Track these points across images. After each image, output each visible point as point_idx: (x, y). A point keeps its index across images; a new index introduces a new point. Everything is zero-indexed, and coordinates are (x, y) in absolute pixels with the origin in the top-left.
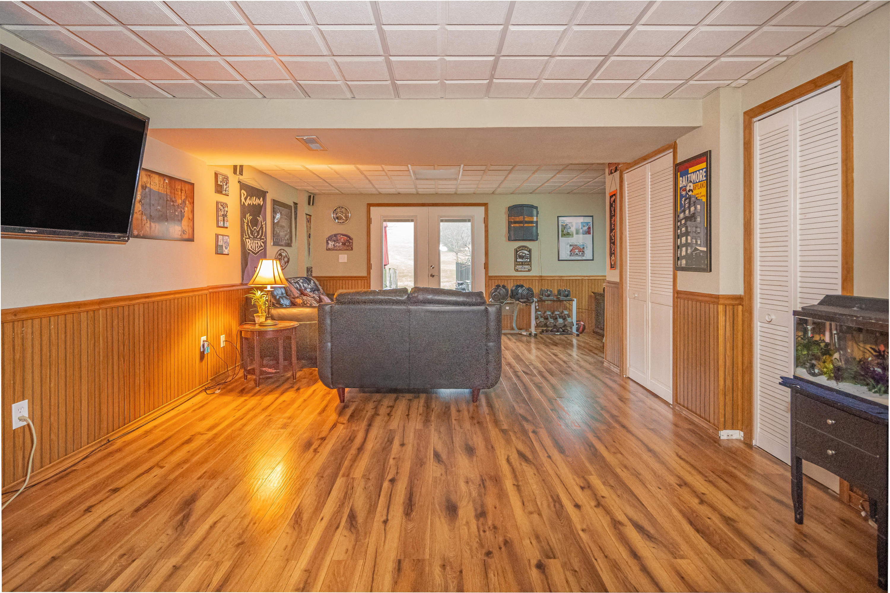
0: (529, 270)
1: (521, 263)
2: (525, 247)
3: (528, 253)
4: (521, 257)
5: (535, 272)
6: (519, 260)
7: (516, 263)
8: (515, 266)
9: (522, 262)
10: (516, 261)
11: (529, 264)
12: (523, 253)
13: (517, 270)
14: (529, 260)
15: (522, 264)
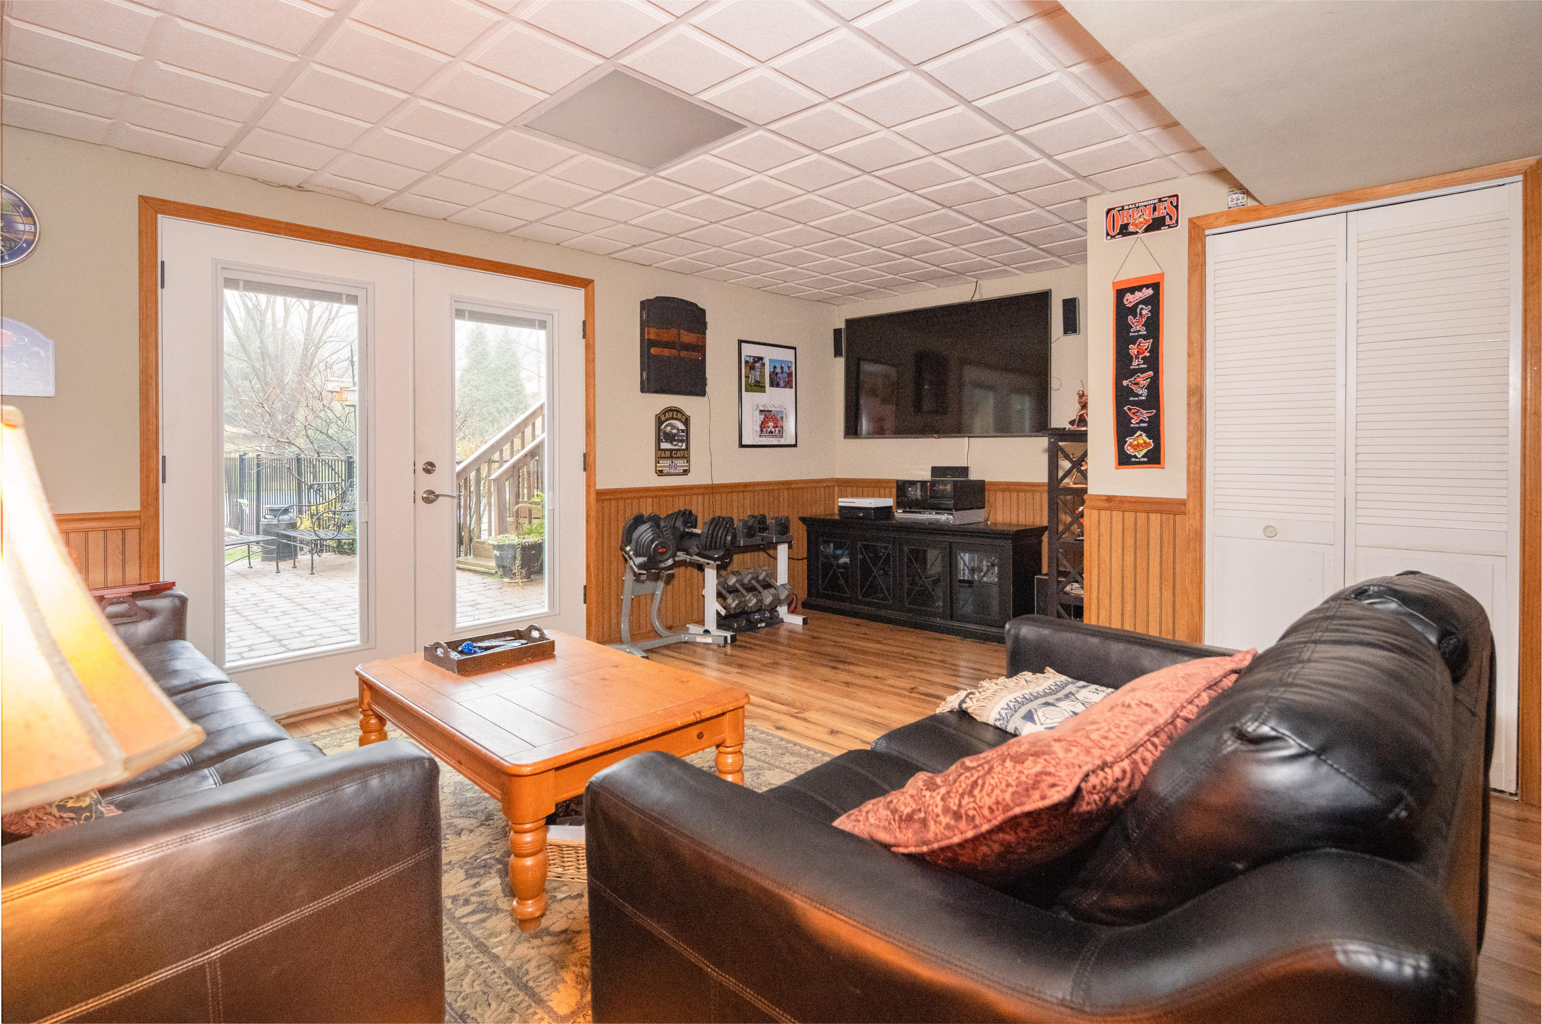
0: (686, 472)
1: (668, 454)
2: (678, 411)
3: (683, 428)
4: (670, 438)
5: (699, 476)
6: (665, 445)
7: (661, 454)
8: (658, 459)
9: (671, 450)
10: (658, 448)
11: (685, 455)
12: (673, 427)
13: (660, 473)
14: (684, 447)
15: (671, 457)
